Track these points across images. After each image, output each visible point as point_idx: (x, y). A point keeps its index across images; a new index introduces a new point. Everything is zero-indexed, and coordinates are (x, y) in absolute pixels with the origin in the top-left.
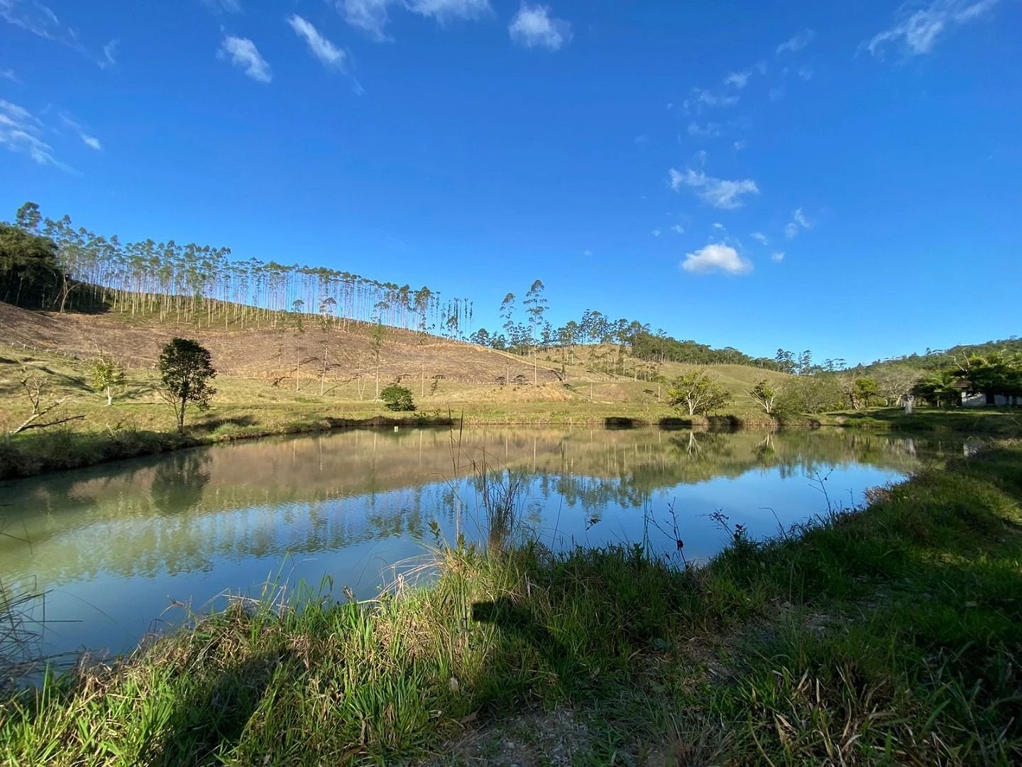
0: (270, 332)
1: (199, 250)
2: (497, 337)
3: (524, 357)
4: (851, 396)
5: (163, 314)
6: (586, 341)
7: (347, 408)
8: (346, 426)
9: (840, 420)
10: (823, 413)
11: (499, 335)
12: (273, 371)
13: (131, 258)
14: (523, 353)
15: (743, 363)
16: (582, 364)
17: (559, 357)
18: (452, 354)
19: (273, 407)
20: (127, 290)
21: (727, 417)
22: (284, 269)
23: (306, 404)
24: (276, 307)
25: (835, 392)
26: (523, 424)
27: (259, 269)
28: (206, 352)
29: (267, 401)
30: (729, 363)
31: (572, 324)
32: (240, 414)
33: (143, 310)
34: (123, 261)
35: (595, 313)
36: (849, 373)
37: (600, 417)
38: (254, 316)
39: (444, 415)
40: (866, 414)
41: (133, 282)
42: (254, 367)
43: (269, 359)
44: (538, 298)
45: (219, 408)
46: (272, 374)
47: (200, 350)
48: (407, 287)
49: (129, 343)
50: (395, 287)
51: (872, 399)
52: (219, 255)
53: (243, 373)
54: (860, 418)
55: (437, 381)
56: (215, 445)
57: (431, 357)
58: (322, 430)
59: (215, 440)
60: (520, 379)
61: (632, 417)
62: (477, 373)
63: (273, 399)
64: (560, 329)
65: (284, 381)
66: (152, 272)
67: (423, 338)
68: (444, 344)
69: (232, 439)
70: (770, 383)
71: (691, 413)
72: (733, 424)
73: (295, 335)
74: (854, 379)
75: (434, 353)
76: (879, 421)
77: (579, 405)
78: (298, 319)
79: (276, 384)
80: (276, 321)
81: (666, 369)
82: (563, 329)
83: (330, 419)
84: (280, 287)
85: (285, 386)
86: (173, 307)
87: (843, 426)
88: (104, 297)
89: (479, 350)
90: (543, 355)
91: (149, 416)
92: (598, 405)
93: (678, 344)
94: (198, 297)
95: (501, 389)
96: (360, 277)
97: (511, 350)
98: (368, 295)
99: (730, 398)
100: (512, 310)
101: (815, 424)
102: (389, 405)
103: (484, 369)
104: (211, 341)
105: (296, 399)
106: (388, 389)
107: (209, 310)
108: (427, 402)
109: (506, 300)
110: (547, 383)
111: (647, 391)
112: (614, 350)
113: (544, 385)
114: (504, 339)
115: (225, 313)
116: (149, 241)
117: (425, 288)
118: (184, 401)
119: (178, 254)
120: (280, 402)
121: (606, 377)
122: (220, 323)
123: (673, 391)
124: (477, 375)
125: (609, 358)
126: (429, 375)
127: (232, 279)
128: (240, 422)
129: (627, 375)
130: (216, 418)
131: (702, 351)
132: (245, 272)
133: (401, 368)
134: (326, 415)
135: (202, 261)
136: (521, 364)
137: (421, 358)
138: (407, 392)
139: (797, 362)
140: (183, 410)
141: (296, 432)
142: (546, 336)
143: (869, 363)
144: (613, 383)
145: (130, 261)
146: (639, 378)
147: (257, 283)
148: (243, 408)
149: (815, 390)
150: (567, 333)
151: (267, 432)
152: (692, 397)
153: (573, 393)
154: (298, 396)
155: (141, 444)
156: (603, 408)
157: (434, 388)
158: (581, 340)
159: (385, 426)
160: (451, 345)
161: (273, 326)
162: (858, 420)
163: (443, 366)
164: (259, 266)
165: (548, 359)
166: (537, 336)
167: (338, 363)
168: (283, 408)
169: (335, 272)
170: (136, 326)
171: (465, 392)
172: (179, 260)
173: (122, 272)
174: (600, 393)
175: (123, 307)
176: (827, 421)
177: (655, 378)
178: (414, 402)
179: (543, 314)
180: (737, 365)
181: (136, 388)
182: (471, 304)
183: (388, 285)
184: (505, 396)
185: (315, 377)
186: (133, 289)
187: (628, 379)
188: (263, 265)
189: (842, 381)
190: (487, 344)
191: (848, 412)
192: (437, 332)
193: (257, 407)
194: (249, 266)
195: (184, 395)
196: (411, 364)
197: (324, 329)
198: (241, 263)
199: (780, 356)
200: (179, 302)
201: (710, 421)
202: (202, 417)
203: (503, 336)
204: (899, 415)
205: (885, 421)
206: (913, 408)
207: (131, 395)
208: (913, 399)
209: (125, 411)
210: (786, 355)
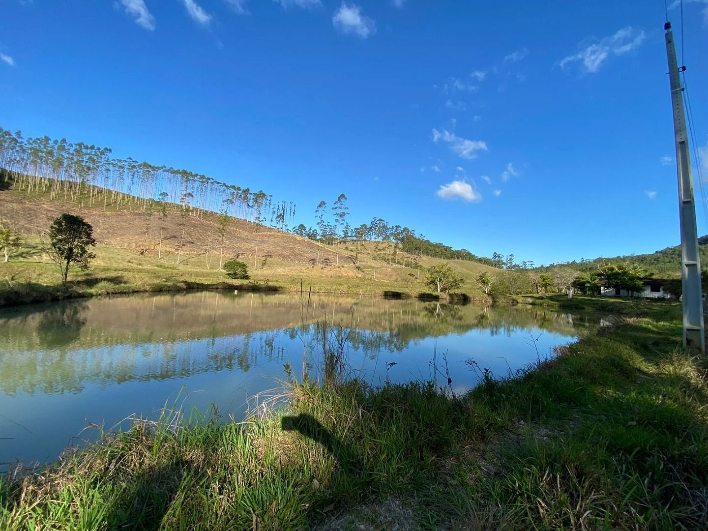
0: (140, 215)
1: (87, 148)
2: (311, 231)
3: (330, 246)
4: (537, 285)
5: (53, 194)
6: (373, 238)
7: (197, 275)
8: (198, 288)
9: (530, 300)
10: (520, 295)
11: (313, 229)
12: (141, 243)
13: (31, 149)
14: (329, 243)
15: (472, 260)
16: (369, 253)
17: (354, 248)
18: (279, 241)
19: (140, 271)
20: (25, 173)
21: (461, 295)
22: (154, 168)
23: (165, 270)
24: (147, 197)
25: (528, 282)
26: (328, 293)
27: (134, 167)
28: (89, 226)
29: (134, 266)
30: (463, 259)
31: (364, 226)
32: (113, 274)
33: (37, 189)
34: (24, 151)
35: (380, 220)
36: (536, 270)
37: (380, 291)
38: (128, 201)
39: (271, 284)
40: (545, 297)
41: (31, 167)
42: (125, 240)
43: (138, 235)
44: (342, 207)
45: (96, 269)
46: (140, 246)
47: (84, 224)
48: (248, 190)
49: (24, 215)
50: (239, 189)
51: (549, 288)
52: (103, 153)
53: (116, 243)
54: (542, 299)
55: (266, 259)
56: (94, 297)
57: (263, 242)
58: (179, 290)
59: (94, 293)
60: (326, 261)
61: (402, 292)
62: (296, 255)
63: (140, 264)
64: (355, 229)
65: (149, 252)
66: (47, 161)
67: (258, 227)
68: (273, 233)
69: (108, 293)
70: (488, 274)
71: (439, 291)
72: (465, 300)
73: (160, 218)
74: (540, 275)
75: (266, 239)
76: (553, 302)
77: (366, 282)
78: (163, 207)
79: (142, 253)
80: (145, 206)
81: (424, 261)
82: (358, 229)
83: (185, 282)
84: (150, 181)
85: (150, 256)
86: (62, 189)
87: (531, 304)
88: (7, 178)
89: (299, 239)
90: (343, 246)
91: (38, 272)
92: (377, 282)
93: (432, 245)
94: (83, 183)
95: (313, 267)
96: (213, 179)
97: (321, 241)
98: (218, 193)
99: (464, 283)
100: (323, 213)
101: (515, 302)
102: (229, 274)
103: (301, 252)
104: (91, 218)
105: (158, 266)
106: (229, 262)
107: (91, 194)
108: (257, 274)
109: (320, 206)
110: (345, 265)
111: (411, 275)
112: (391, 246)
113: (343, 267)
114: (316, 232)
115: (104, 197)
116: (46, 137)
117: (261, 191)
118: (68, 263)
119: (69, 149)
120: (145, 267)
121: (385, 264)
122: (99, 204)
123: (428, 275)
124: (296, 256)
125: (388, 251)
126: (261, 254)
127: (111, 172)
128: (113, 281)
129: (398, 263)
130: (93, 277)
131: (446, 250)
132: (123, 168)
133: (240, 248)
134: (182, 279)
135: (88, 157)
136: (327, 251)
137: (255, 242)
138: (244, 265)
139: (505, 261)
140: (67, 269)
141: (159, 290)
142: (346, 232)
143: (547, 265)
144: (389, 268)
145: (29, 151)
146: (406, 265)
147: (132, 177)
148: (115, 270)
149: (515, 280)
150: (361, 232)
151: (136, 290)
152: (440, 280)
153: (362, 273)
154: (159, 264)
156: (382, 284)
157: (264, 264)
158: (369, 237)
159: (228, 289)
160: (278, 234)
161: (143, 209)
162: (541, 301)
163: (271, 248)
164: (134, 164)
165: (347, 248)
166: (340, 232)
167: (191, 240)
168: (148, 272)
169: (194, 174)
170: (30, 202)
171: (287, 268)
172: (68, 154)
173: (23, 159)
174: (380, 275)
175: (21, 186)
176: (523, 300)
177: (416, 266)
178: (249, 273)
179: (345, 217)
180: (468, 261)
181: (28, 250)
182: (295, 206)
183: (234, 187)
184: (316, 272)
185: (173, 250)
186: (30, 173)
187: (399, 266)
188: (137, 164)
189: (532, 276)
190: (304, 235)
191: (535, 295)
192: (267, 224)
193: (126, 270)
194: (126, 164)
195: (68, 258)
196: (248, 245)
197: (182, 215)
198: (120, 161)
199: (495, 257)
200: (67, 186)
201: (450, 297)
202: (81, 275)
203: (316, 230)
204: (564, 299)
205: (556, 302)
206: (572, 295)
207: (24, 255)
208: (573, 289)
209: (19, 267)
210: (499, 257)
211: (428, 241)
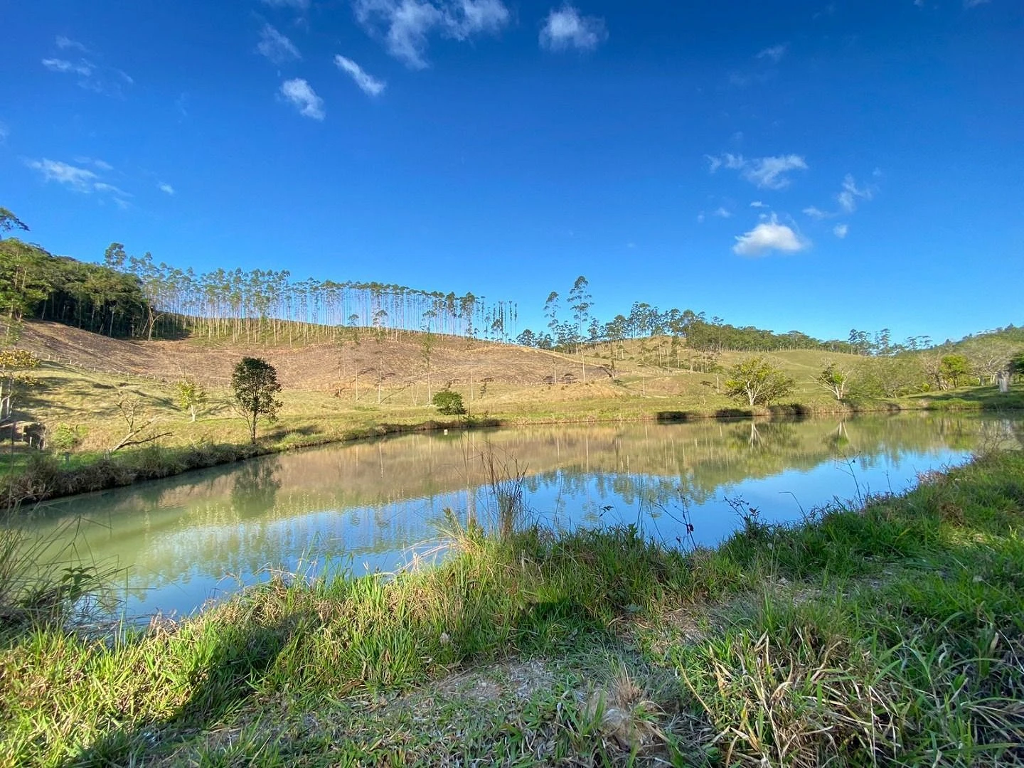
0: (329, 347)
1: (263, 275)
2: (543, 337)
3: (572, 355)
4: (937, 376)
5: (235, 336)
6: (636, 334)
7: (402, 414)
8: (400, 431)
9: (924, 403)
10: (906, 397)
11: (544, 334)
12: (334, 382)
13: (206, 287)
14: (570, 351)
15: (811, 348)
16: (632, 358)
17: (607, 353)
18: (499, 357)
19: (336, 417)
20: (204, 317)
21: (792, 406)
22: (339, 286)
23: (365, 412)
24: (334, 323)
25: (918, 372)
26: (570, 423)
27: (316, 288)
28: (272, 369)
29: (330, 411)
30: (795, 348)
31: (620, 318)
32: (306, 424)
33: (218, 333)
34: (199, 290)
35: (643, 305)
36: (934, 351)
37: (651, 413)
38: (315, 333)
39: (491, 417)
40: (954, 395)
41: (208, 308)
42: (317, 380)
43: (330, 372)
44: (582, 295)
45: (287, 420)
46: (334, 385)
47: (267, 367)
48: (453, 294)
49: (208, 365)
50: (441, 295)
51: (963, 378)
52: (281, 278)
53: (307, 386)
54: (947, 399)
55: (485, 385)
56: (282, 453)
57: (479, 361)
58: (378, 436)
59: (282, 448)
60: (568, 378)
61: (687, 410)
62: (524, 374)
63: (336, 409)
64: (607, 324)
65: (344, 392)
66: (224, 298)
67: (470, 343)
68: (491, 347)
69: (297, 447)
70: (838, 368)
71: (751, 404)
72: (799, 413)
73: (352, 348)
74: (940, 357)
75: (482, 357)
76: (969, 402)
77: (631, 401)
78: (354, 332)
79: (337, 395)
80: (334, 336)
81: (725, 359)
82: (611, 324)
83: (385, 425)
84: (336, 303)
85: (346, 396)
86: (244, 329)
87: (927, 409)
88: (185, 324)
89: (526, 351)
90: (591, 352)
91: (227, 430)
92: (650, 399)
93: (737, 332)
94: (264, 319)
95: (549, 388)
96: (408, 288)
97: (557, 349)
98: (416, 305)
99: (794, 385)
100: (556, 309)
101: (894, 409)
102: (441, 410)
103: (531, 369)
104: (278, 358)
105: (356, 409)
106: (439, 394)
107: (275, 330)
108: (476, 405)
109: (550, 299)
110: (597, 380)
111: (704, 383)
112: (667, 342)
113: (593, 383)
114: (550, 338)
115: (288, 331)
116: (220, 270)
117: (469, 293)
118: (255, 415)
119: (245, 280)
120: (341, 412)
121: (659, 371)
122: (284, 341)
123: (730, 381)
124: (524, 375)
125: (662, 351)
126: (478, 378)
127: (293, 300)
128: (304, 431)
129: (682, 367)
130: (285, 429)
131: (763, 337)
132: (304, 292)
133: (450, 374)
134: (383, 421)
135: (266, 285)
136: (567, 363)
137: (469, 363)
138: (457, 396)
139: (873, 342)
140: (255, 423)
141: (354, 438)
142: (593, 332)
143: (957, 338)
144: (667, 376)
145: (205, 290)
146: (695, 369)
147: (316, 301)
148: (309, 419)
149: (893, 372)
150: (615, 329)
151: (327, 439)
152: (751, 386)
153: (624, 389)
154: (357, 405)
155: (218, 454)
156: (656, 403)
157: (484, 391)
158: (630, 333)
159: (437, 429)
160: (497, 348)
161: (332, 340)
162: (945, 402)
163: (491, 369)
164: (316, 285)
165: (597, 355)
166: (584, 333)
167: (392, 371)
168: (345, 417)
169: (385, 285)
170: (213, 349)
171: (513, 394)
172: (246, 285)
173: (198, 299)
174: (653, 388)
175: (201, 332)
176: (909, 405)
177: (713, 368)
178: (465, 406)
179: (589, 310)
180: (805, 350)
181: (215, 405)
182: (516, 305)
183: (435, 294)
184: (554, 395)
185: (372, 386)
186: (209, 315)
187: (683, 371)
188: (319, 284)
189: (925, 360)
190: (532, 344)
191: (933, 394)
192: (481, 336)
193: (320, 417)
194: (307, 286)
195: (255, 410)
196: (461, 369)
197: (377, 341)
198: (301, 284)
199: (854, 337)
200: (248, 324)
201: (772, 411)
202: (272, 429)
203: (549, 335)
204: (992, 394)
205: (976, 402)
206: (1008, 386)
207: (212, 412)
208: (1007, 375)
209: (207, 426)
210: (861, 336)
211: (729, 327)
